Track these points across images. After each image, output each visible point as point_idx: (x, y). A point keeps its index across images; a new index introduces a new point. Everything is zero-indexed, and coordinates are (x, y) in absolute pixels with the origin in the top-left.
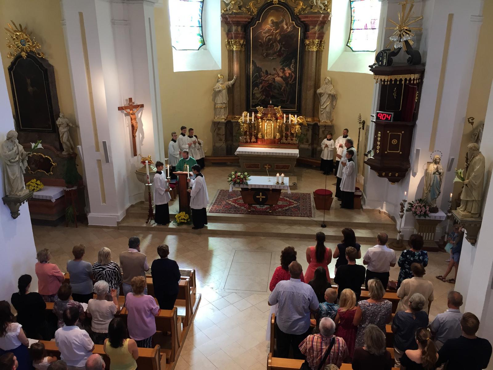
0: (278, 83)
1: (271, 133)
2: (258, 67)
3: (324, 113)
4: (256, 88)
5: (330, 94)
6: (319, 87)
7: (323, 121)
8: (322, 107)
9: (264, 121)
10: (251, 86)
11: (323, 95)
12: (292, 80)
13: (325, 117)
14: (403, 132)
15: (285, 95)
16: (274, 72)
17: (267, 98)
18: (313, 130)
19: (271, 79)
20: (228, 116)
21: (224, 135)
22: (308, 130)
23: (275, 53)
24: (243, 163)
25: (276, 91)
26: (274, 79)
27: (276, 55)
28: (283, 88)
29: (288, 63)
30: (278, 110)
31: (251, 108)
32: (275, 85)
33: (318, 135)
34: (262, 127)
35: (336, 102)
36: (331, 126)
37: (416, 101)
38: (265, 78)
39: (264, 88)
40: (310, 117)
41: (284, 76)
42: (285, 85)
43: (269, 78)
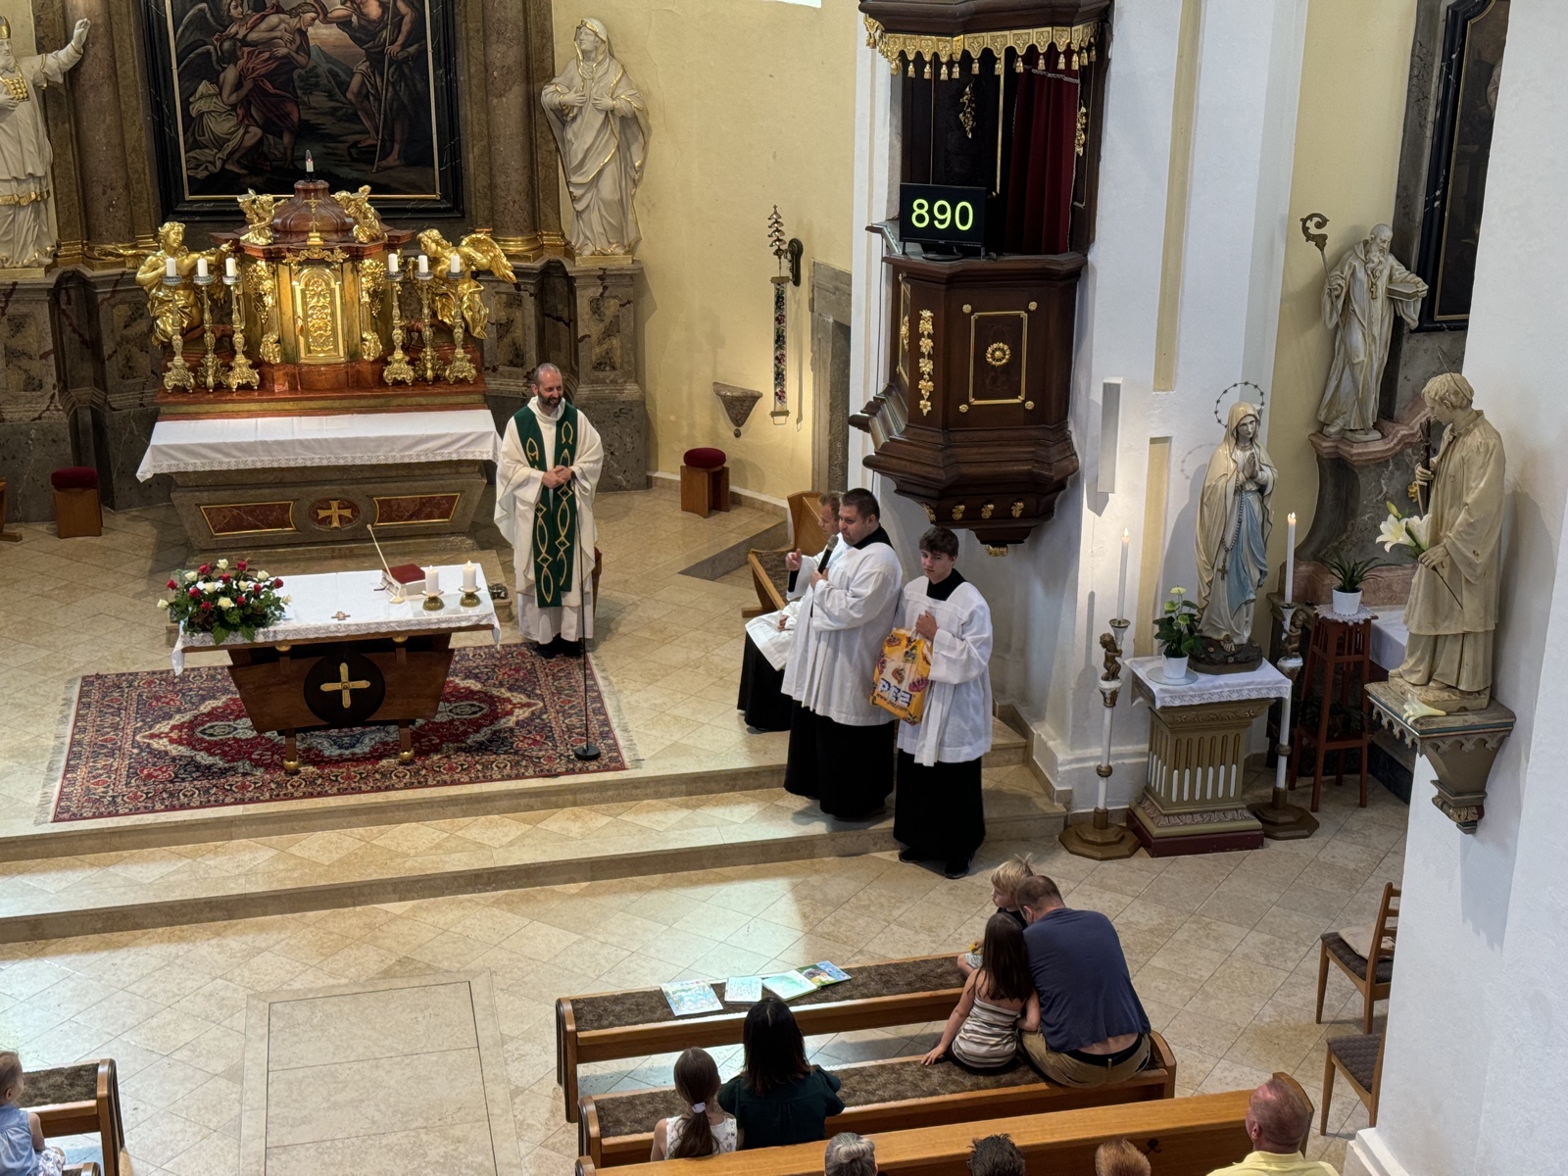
0: (328, 58)
1: (334, 330)
3: (588, 206)
4: (204, 87)
5: (612, 111)
6: (549, 76)
7: (587, 252)
8: (574, 179)
9: (284, 272)
10: (175, 75)
11: (574, 118)
12: (401, 39)
13: (598, 229)
14: (1033, 306)
15: (371, 116)
17: (270, 137)
18: (541, 296)
19: (287, 36)
20: (59, 246)
21: (52, 356)
22: (514, 301)
24: (198, 505)
25: (319, 100)
26: (303, 33)
30: (358, 208)
31: (188, 197)
32: (310, 66)
33: (572, 322)
34: (278, 302)
35: (645, 147)
36: (631, 277)
37: (1080, 150)
38: (252, 29)
39: (248, 85)
40: (521, 232)
41: (354, 19)
42: (368, 63)
43: (272, 29)
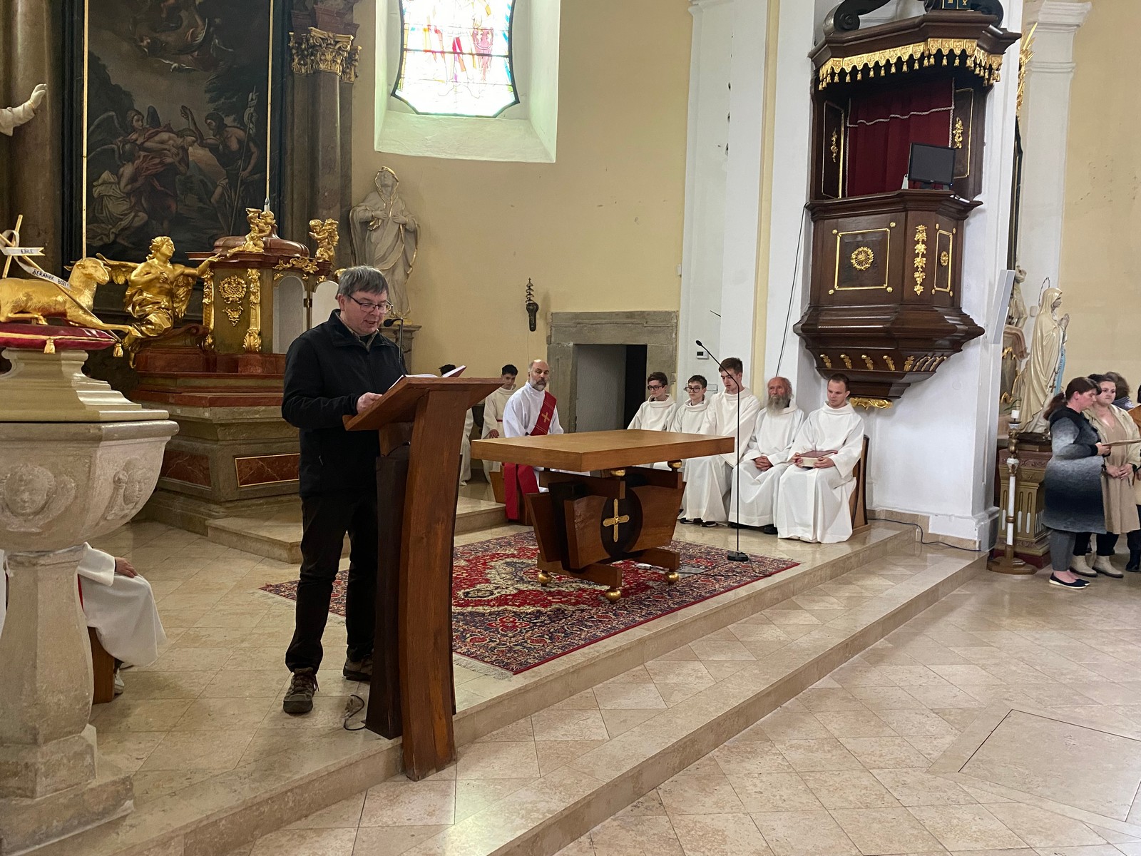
0: (201, 171)
2: (117, 87)
4: (106, 175)
5: (404, 225)
10: (85, 160)
11: (378, 227)
12: (250, 168)
15: (226, 219)
16: (183, 123)
23: (186, 49)
25: (192, 200)
26: (185, 151)
27: (190, 57)
28: (219, 190)
29: (234, 100)
32: (188, 174)
35: (416, 252)
37: (958, 145)
38: (148, 139)
39: (141, 181)
41: (221, 147)
42: (227, 180)
43: (162, 142)
